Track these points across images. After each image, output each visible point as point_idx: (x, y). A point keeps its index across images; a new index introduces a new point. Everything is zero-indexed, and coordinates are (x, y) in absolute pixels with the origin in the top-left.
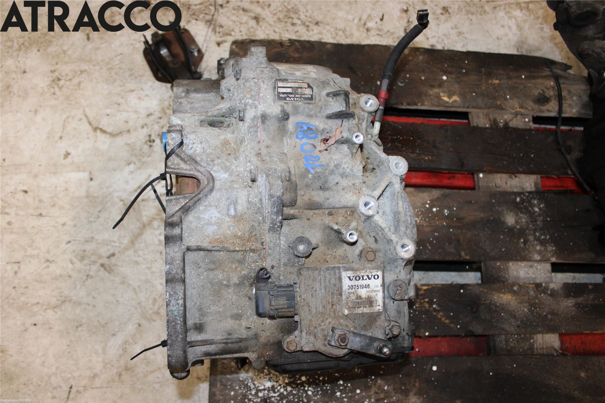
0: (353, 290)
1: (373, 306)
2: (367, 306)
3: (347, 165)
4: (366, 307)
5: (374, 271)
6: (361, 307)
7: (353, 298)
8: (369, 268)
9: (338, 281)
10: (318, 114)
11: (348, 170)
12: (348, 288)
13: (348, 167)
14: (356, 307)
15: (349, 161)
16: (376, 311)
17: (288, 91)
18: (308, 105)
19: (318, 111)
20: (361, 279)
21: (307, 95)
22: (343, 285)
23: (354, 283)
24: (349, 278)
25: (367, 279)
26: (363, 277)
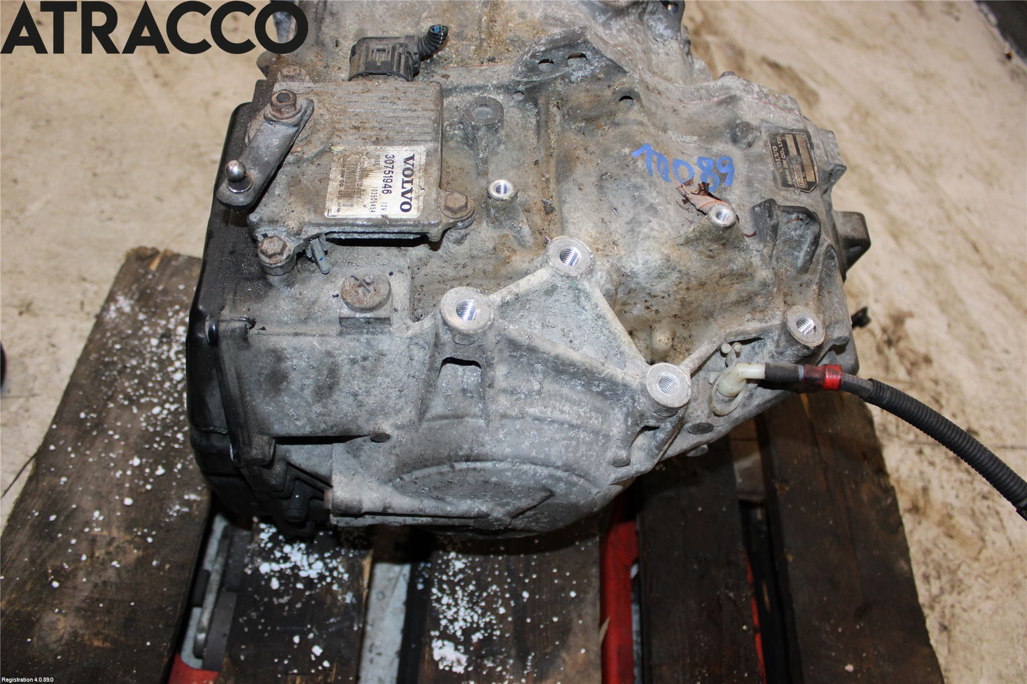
0: (383, 164)
1: (339, 198)
2: (342, 188)
3: (656, 227)
4: (341, 185)
5: (421, 204)
6: (342, 176)
7: (366, 163)
8: (428, 195)
9: (407, 137)
10: (757, 195)
11: (646, 230)
12: (390, 155)
13: (652, 229)
14: (345, 169)
15: (666, 233)
16: (328, 204)
17: (790, 149)
18: (771, 177)
19: (763, 195)
20: (406, 179)
21: (792, 179)
22: (396, 148)
23: (399, 166)
24: (412, 158)
25: (404, 190)
26: (411, 182)
